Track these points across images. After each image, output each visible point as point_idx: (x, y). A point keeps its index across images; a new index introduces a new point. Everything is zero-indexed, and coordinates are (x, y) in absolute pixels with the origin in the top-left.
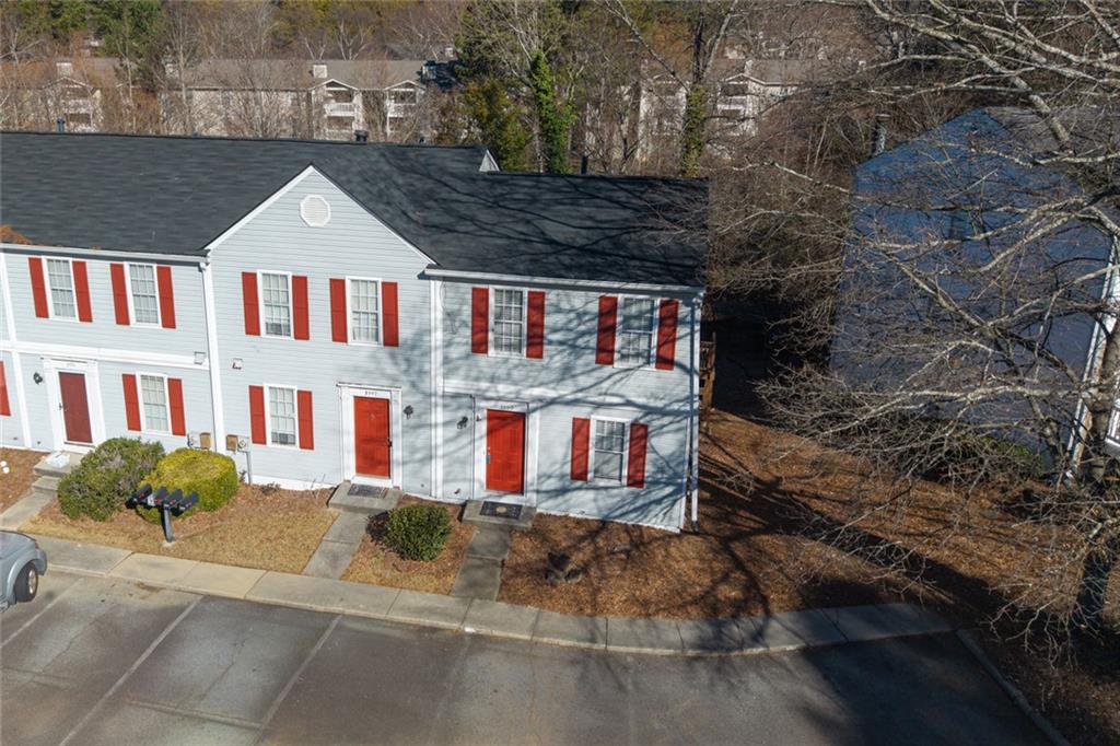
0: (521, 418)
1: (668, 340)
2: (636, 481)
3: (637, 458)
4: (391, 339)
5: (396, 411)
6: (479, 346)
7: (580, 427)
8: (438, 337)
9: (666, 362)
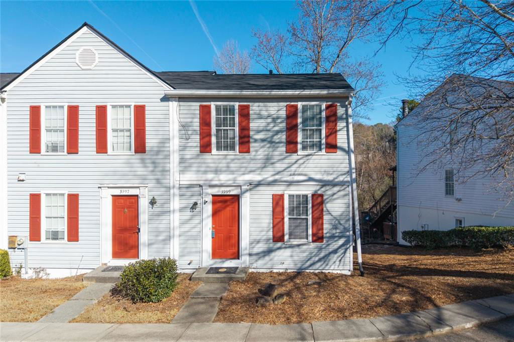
0: (237, 198)
1: (332, 132)
2: (318, 238)
3: (318, 220)
4: (140, 148)
5: (144, 203)
6: (205, 148)
7: (278, 201)
8: (175, 144)
9: (332, 147)
